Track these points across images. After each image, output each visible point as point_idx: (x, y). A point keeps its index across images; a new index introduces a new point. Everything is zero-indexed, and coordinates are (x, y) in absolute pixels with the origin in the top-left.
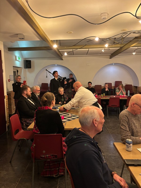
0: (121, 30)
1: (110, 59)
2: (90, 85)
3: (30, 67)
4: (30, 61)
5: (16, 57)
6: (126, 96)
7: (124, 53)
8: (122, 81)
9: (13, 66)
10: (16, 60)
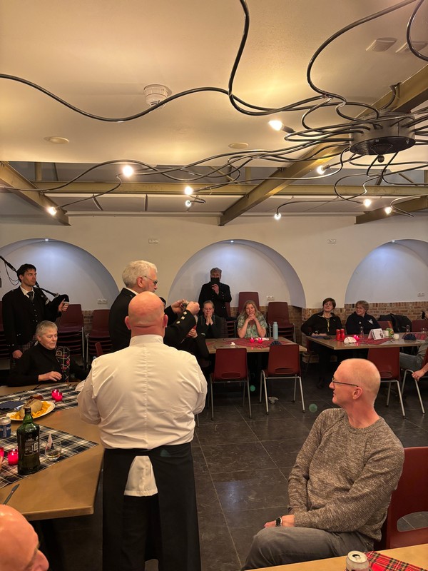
0: (229, 146)
1: (221, 225)
6: (268, 339)
7: (258, 212)
8: (257, 293)
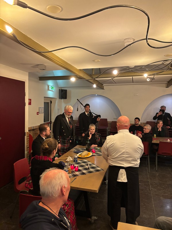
1: (167, 87)
2: (137, 122)
3: (66, 98)
4: (66, 91)
5: (48, 86)
9: (44, 97)
10: (48, 90)
